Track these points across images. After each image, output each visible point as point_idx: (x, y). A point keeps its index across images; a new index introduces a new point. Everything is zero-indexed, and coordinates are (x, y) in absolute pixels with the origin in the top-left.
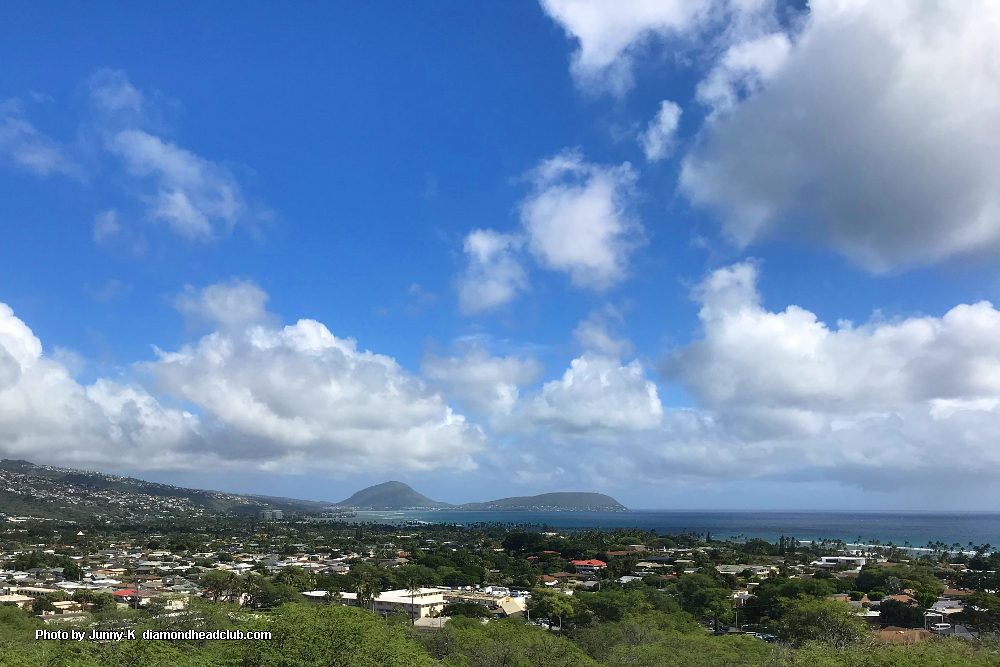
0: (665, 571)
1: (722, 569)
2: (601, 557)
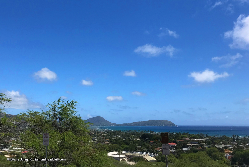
0: (197, 146)
1: (216, 146)
2: (175, 142)
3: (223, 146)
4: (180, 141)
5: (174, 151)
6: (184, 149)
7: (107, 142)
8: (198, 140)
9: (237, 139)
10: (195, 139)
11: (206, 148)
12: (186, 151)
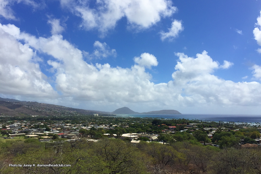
0: (191, 129)
1: (205, 129)
2: (176, 126)
3: (210, 129)
4: (179, 125)
5: (173, 132)
6: (182, 131)
7: (128, 126)
8: (193, 124)
9: (222, 124)
10: (191, 124)
11: (197, 130)
12: (182, 132)
